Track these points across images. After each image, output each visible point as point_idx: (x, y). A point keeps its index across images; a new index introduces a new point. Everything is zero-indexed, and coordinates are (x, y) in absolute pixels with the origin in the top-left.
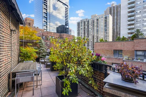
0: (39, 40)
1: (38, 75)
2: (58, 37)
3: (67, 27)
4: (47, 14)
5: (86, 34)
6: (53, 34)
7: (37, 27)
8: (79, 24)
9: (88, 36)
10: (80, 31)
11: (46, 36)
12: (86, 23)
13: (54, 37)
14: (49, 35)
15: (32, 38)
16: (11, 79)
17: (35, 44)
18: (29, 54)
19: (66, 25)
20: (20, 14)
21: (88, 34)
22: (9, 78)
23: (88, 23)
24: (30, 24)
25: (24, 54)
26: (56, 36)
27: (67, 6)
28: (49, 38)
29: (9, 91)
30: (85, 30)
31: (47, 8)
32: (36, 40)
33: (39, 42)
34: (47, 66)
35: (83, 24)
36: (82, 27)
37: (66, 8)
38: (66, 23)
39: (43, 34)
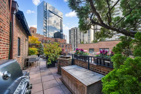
0: (39, 43)
1: (38, 60)
2: (54, 41)
3: (62, 33)
4: (46, 27)
5: (75, 38)
6: (50, 38)
7: (39, 34)
8: (70, 31)
9: (77, 40)
10: (71, 36)
11: (45, 41)
12: (75, 31)
13: (51, 41)
14: (47, 40)
15: (35, 42)
16: (26, 62)
17: (37, 46)
18: (34, 51)
19: (61, 32)
20: (27, 25)
21: (77, 38)
22: (25, 61)
23: (77, 30)
24: (33, 32)
25: (31, 51)
26: (52, 40)
27: (62, 18)
28: (47, 42)
29: (25, 67)
30: (74, 35)
31: (46, 22)
32: (38, 44)
33: (40, 45)
34: (44, 58)
35: (73, 31)
36: (73, 33)
37: (61, 20)
38: (61, 30)
39: (43, 39)
